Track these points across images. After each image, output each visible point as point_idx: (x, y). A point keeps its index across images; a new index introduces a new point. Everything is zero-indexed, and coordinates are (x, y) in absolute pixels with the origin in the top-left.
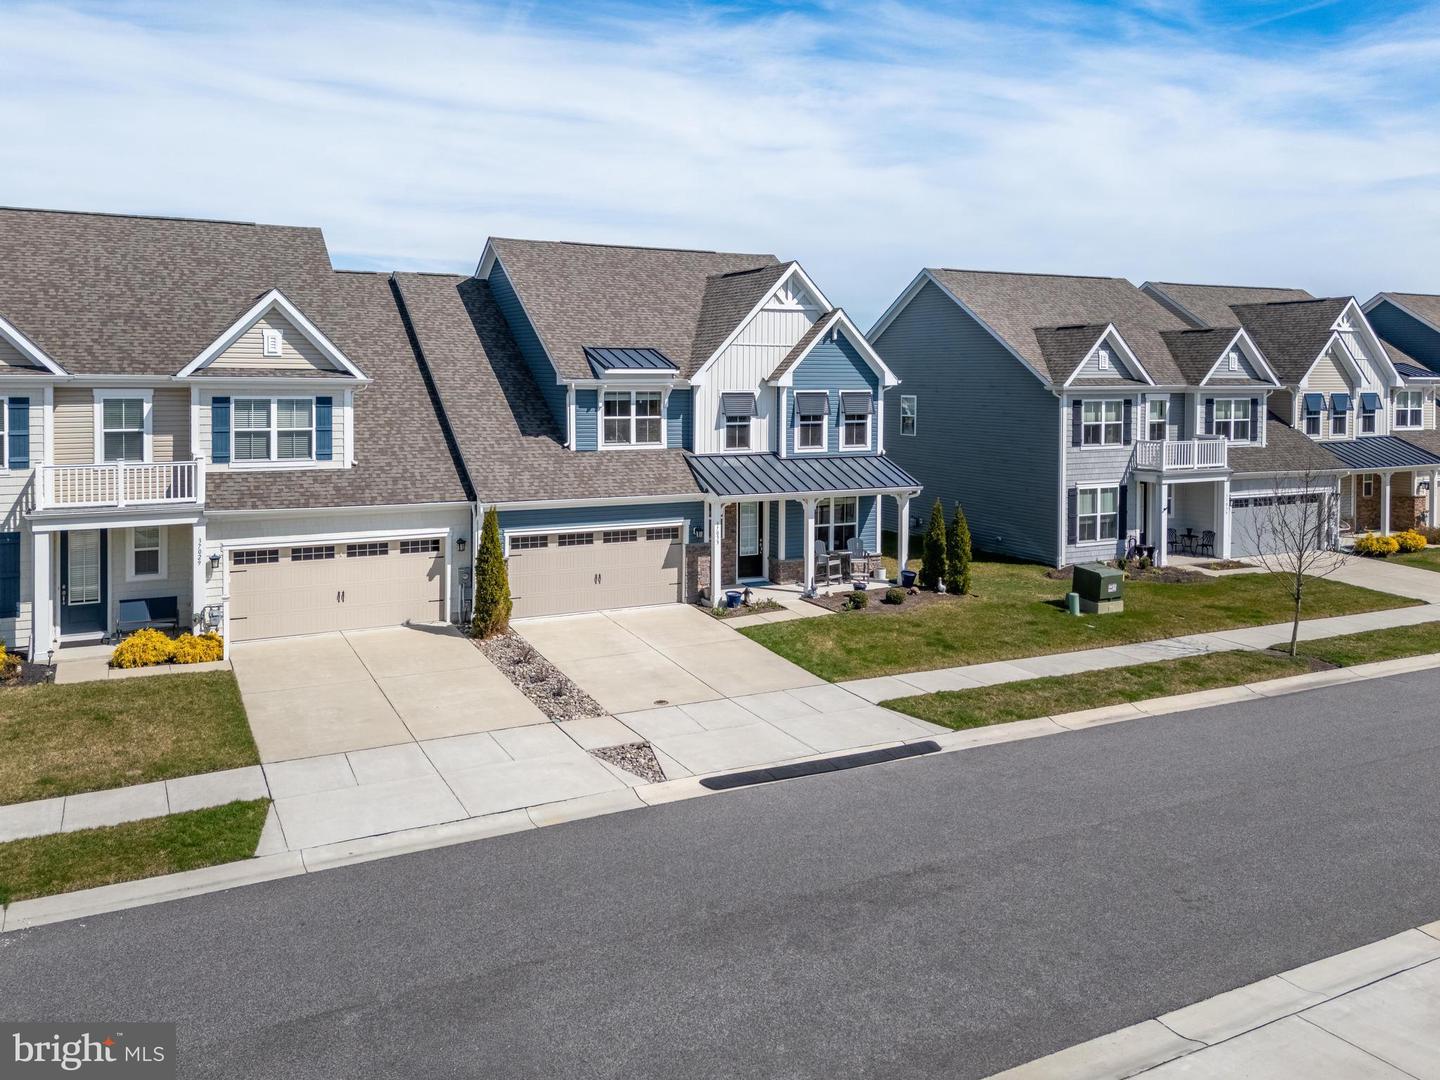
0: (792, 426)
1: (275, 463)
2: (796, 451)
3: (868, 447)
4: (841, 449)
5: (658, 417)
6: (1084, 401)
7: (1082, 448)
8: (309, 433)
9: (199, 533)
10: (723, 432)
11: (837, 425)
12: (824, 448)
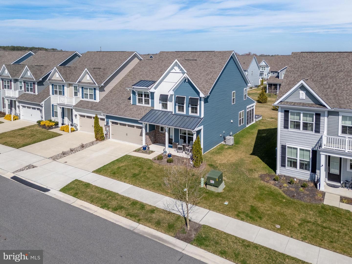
0: (176, 105)
1: (88, 100)
2: (177, 112)
3: (198, 114)
4: (190, 114)
5: (149, 98)
6: (290, 111)
7: (289, 130)
8: (93, 95)
9: (74, 110)
10: (161, 104)
11: (189, 107)
12: (185, 113)
